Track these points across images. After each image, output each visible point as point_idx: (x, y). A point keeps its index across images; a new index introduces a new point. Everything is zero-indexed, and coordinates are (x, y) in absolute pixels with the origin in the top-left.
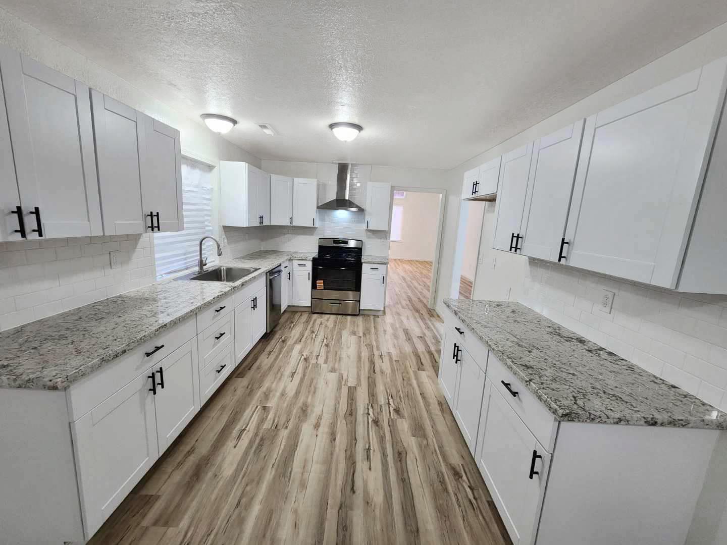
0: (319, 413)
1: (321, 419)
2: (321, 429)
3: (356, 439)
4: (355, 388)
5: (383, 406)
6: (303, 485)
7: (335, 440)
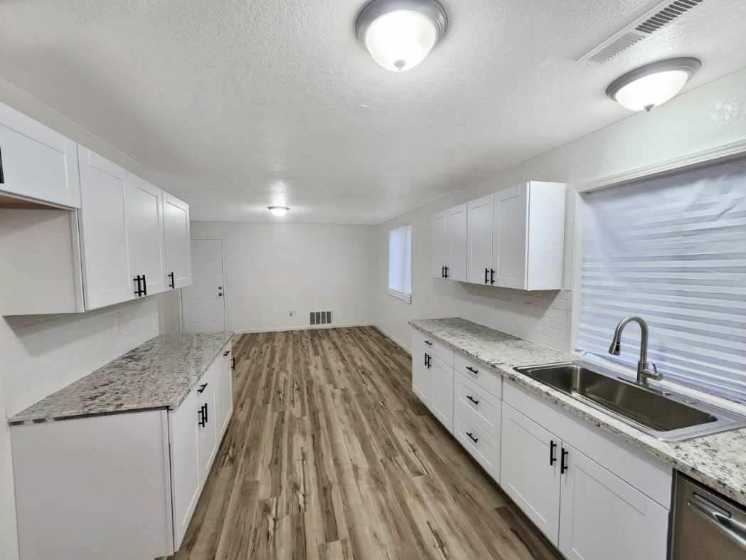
0: (360, 482)
1: (355, 476)
2: (350, 467)
3: (315, 465)
4: (328, 540)
5: (285, 514)
6: (345, 432)
7: (334, 460)
